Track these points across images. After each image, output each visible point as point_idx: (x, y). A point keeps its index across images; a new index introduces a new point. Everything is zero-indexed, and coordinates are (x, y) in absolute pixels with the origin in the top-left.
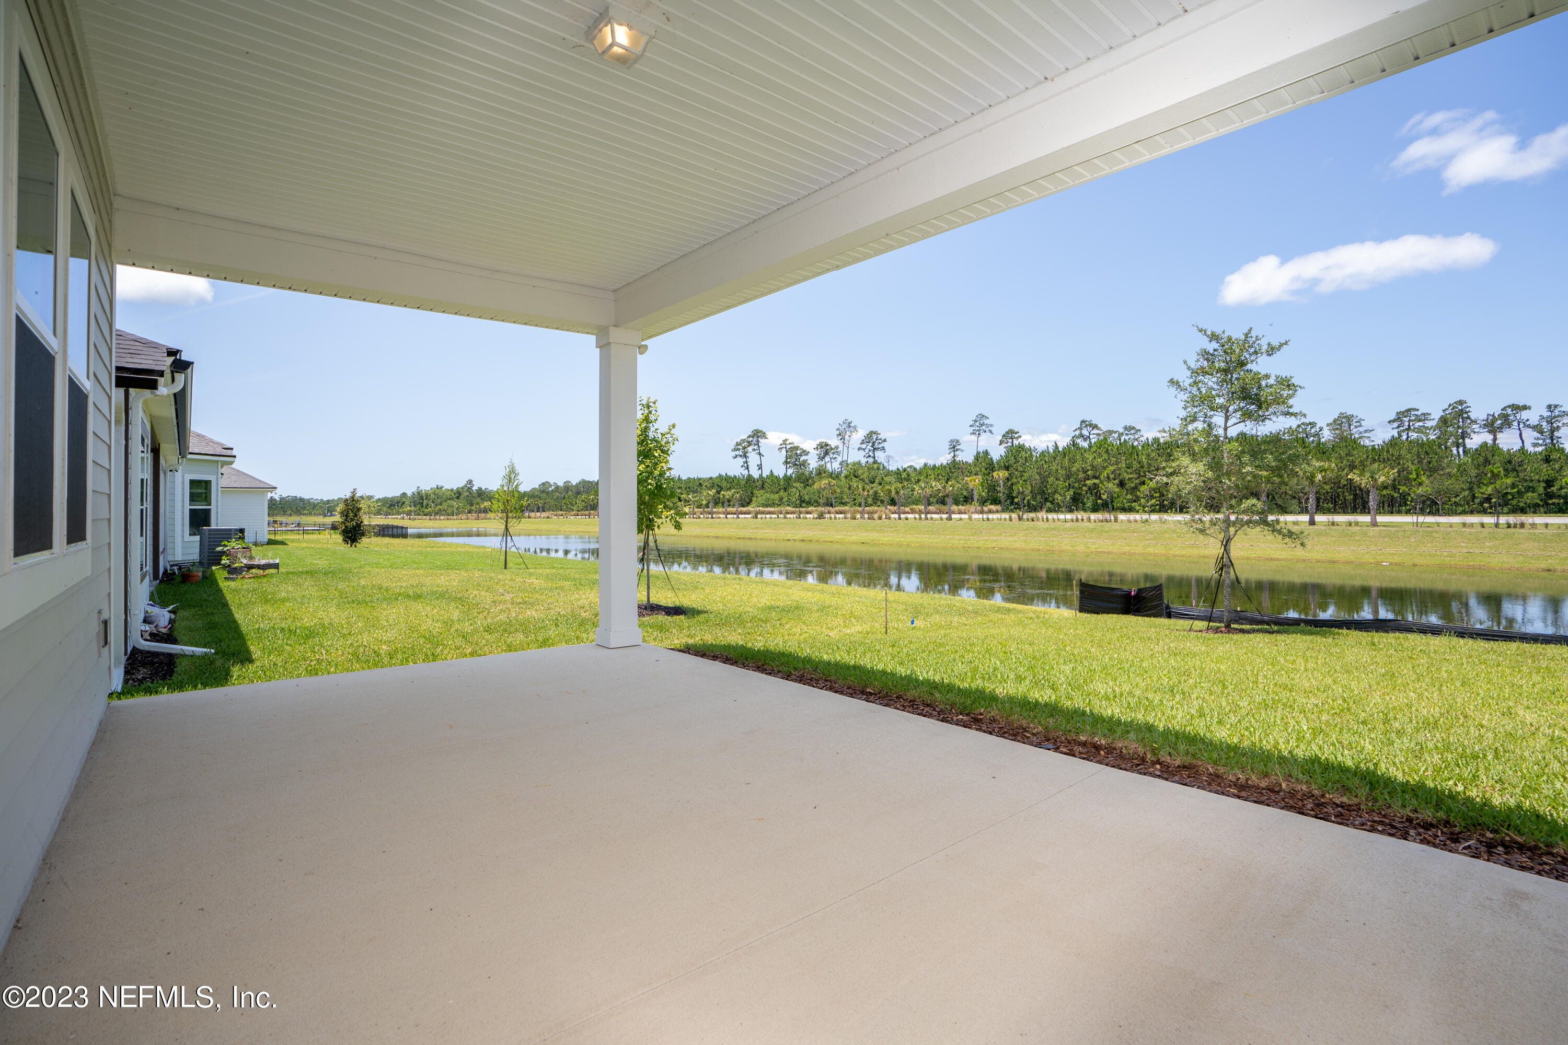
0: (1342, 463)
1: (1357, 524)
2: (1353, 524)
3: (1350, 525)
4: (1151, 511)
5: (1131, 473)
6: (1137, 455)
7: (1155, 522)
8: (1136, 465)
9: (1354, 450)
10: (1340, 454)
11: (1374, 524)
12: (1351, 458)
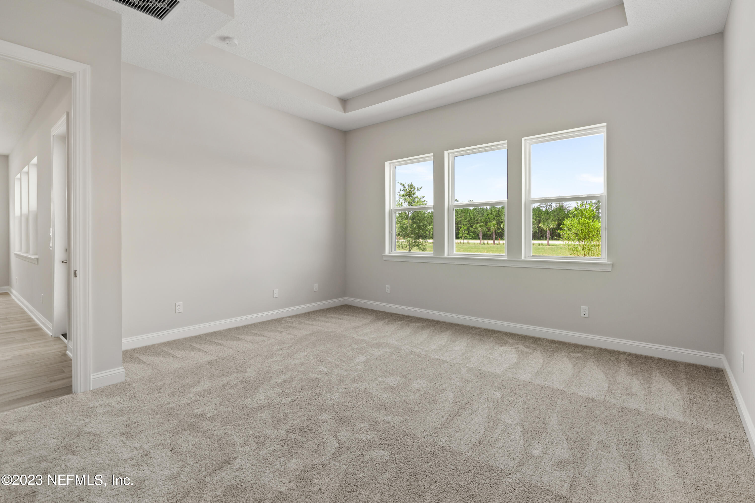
0: (555, 218)
1: (542, 244)
2: (541, 245)
3: (540, 245)
4: (465, 239)
5: (466, 222)
6: (469, 214)
7: (466, 243)
8: (469, 218)
9: (560, 212)
10: (554, 214)
11: (548, 244)
12: (558, 216)
